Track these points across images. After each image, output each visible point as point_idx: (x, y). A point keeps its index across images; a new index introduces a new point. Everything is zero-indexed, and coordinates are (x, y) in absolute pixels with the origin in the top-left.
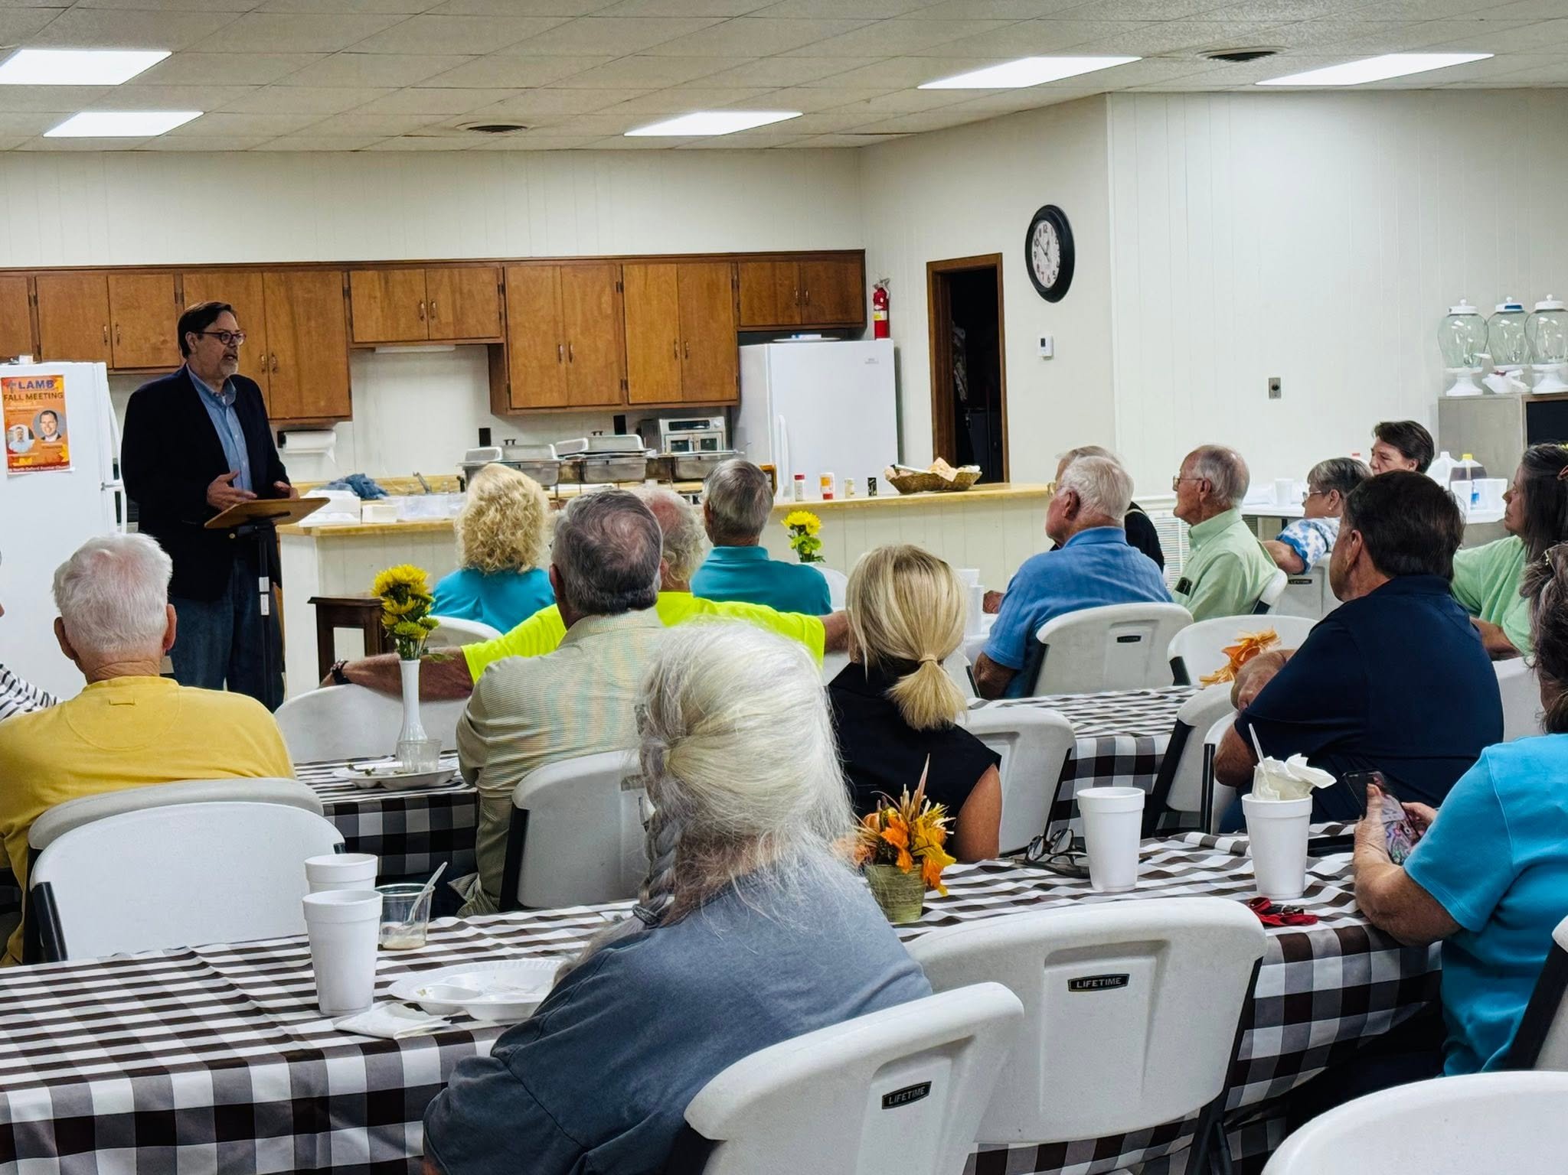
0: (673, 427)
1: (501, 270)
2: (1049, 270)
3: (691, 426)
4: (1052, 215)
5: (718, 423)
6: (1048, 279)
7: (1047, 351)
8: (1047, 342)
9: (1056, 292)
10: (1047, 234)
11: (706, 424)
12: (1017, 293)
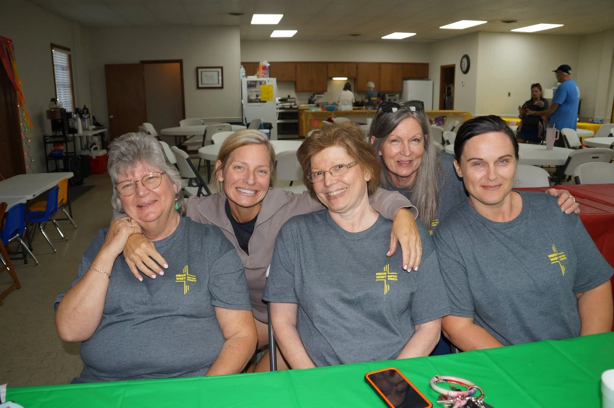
0: (389, 96)
1: (357, 64)
2: (465, 68)
3: (392, 96)
4: (466, 57)
5: (397, 95)
6: (465, 69)
7: (463, 84)
8: (463, 82)
9: (466, 72)
10: (465, 60)
11: (395, 96)
12: (458, 73)
